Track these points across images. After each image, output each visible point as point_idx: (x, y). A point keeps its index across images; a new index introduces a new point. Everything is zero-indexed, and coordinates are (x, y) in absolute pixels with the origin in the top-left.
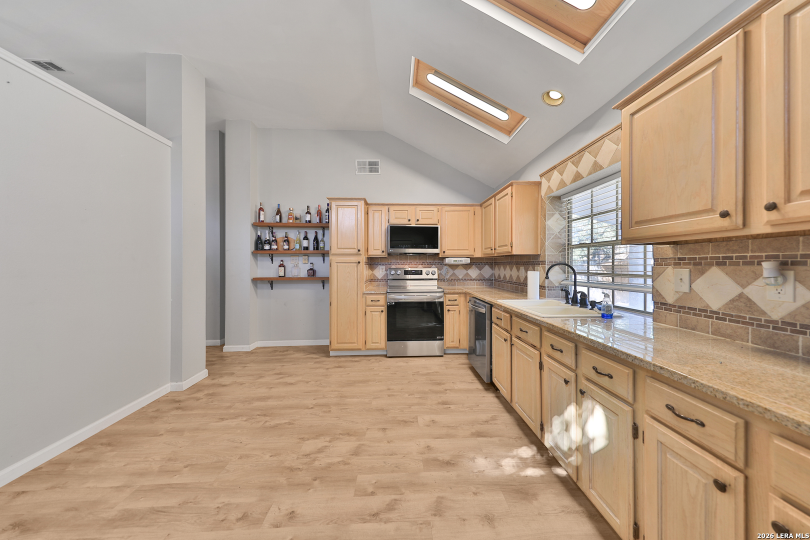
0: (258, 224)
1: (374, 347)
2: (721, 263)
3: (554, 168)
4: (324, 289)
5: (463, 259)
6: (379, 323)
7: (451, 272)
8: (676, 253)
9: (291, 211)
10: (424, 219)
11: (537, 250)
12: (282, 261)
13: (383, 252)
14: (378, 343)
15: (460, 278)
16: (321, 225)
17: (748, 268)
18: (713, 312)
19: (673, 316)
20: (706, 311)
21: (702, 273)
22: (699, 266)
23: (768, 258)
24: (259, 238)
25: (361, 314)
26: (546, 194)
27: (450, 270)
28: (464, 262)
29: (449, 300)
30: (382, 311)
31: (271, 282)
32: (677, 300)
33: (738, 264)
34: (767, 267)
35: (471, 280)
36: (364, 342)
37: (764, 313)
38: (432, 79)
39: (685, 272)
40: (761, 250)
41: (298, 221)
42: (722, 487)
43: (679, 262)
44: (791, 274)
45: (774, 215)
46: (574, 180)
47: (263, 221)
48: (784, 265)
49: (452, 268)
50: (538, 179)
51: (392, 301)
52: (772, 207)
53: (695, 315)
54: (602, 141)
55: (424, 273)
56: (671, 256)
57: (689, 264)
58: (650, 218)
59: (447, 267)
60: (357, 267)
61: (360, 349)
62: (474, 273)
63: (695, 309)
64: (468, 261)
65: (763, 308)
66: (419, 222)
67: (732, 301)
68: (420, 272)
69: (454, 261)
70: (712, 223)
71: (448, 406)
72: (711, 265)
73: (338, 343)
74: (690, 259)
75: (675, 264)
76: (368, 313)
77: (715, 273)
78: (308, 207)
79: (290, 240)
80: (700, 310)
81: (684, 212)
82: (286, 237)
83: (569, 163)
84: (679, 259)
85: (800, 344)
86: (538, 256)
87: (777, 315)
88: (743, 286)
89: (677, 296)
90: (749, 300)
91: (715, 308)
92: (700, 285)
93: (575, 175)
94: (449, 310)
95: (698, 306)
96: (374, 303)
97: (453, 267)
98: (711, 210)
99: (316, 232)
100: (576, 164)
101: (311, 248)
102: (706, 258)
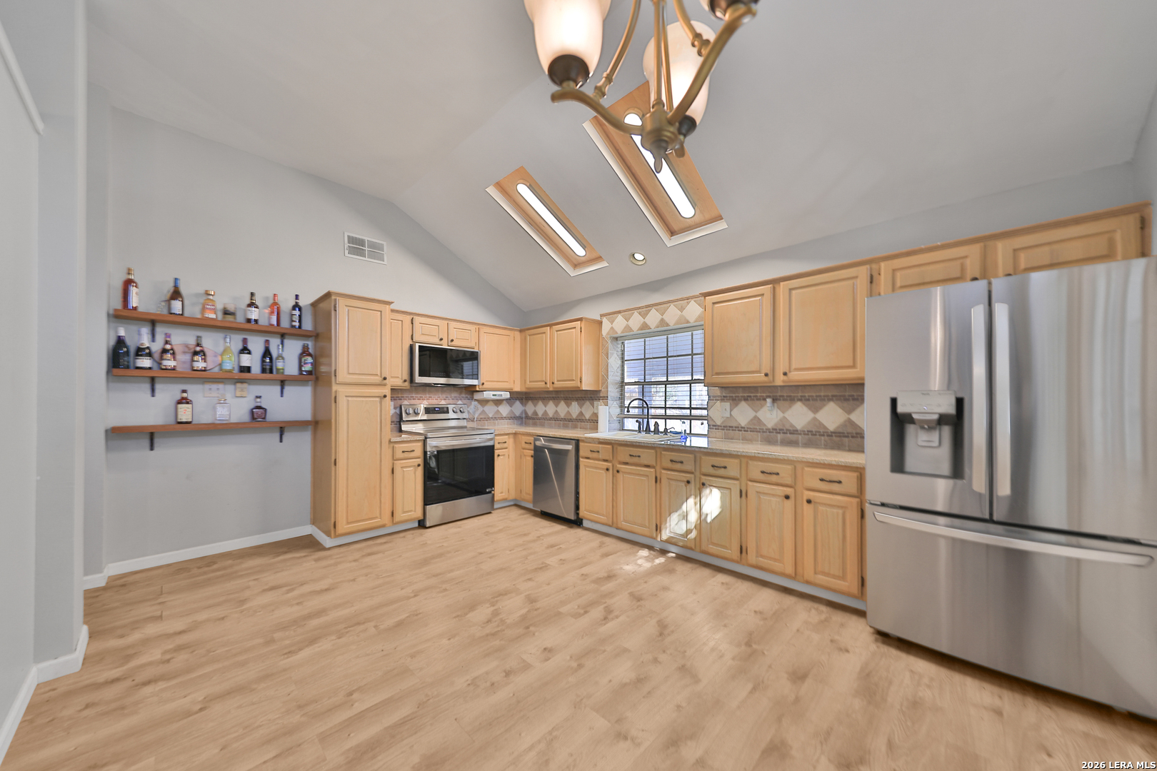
0: (124, 314)
1: (406, 518)
2: (746, 399)
3: (619, 312)
4: (281, 441)
5: (502, 393)
6: (412, 482)
7: (481, 409)
8: (722, 393)
9: (211, 297)
10: (460, 340)
11: (599, 387)
12: (184, 391)
13: (405, 381)
14: (411, 511)
15: (491, 416)
16: (277, 330)
17: (758, 402)
18: (742, 428)
19: (720, 433)
20: (738, 427)
21: (737, 405)
22: (735, 401)
23: (769, 397)
24: (120, 342)
25: (387, 472)
26: (608, 334)
27: (479, 406)
28: (503, 397)
29: (499, 443)
30: (419, 465)
31: (151, 436)
32: (723, 423)
33: (753, 400)
34: (769, 400)
35: (502, 418)
36: (390, 514)
37: (765, 425)
38: (523, 190)
39: (727, 405)
40: (764, 393)
41: (229, 318)
42: (787, 497)
43: (723, 399)
44: (775, 404)
45: (785, 378)
46: (641, 329)
47: (135, 309)
48: (775, 400)
49: (481, 405)
50: (598, 318)
51: (434, 449)
52: (785, 374)
53: (733, 430)
54: (668, 305)
55: (450, 411)
56: (719, 394)
57: (729, 400)
58: (725, 371)
59: (476, 403)
60: (381, 403)
61: (383, 526)
62: (504, 410)
63: (732, 427)
64: (507, 395)
65: (765, 423)
66: (453, 343)
67: (752, 420)
68: (445, 409)
69: (493, 395)
70: (759, 378)
71: (558, 547)
72: (740, 400)
73: (348, 523)
74: (730, 397)
75: (721, 400)
76: (398, 471)
77: (743, 405)
78: (252, 294)
79: (206, 350)
80: (736, 427)
81: (746, 370)
82: (198, 345)
83: (636, 313)
84: (724, 397)
85: (779, 438)
86: (599, 391)
87: (770, 425)
88: (756, 412)
89: (723, 420)
90: (759, 419)
91: (743, 425)
92: (735, 412)
93: (642, 324)
94: (499, 455)
95: (734, 425)
96: (406, 455)
97: (484, 402)
98: (759, 372)
99: (267, 342)
100: (644, 315)
101: (256, 369)
102: (738, 397)
